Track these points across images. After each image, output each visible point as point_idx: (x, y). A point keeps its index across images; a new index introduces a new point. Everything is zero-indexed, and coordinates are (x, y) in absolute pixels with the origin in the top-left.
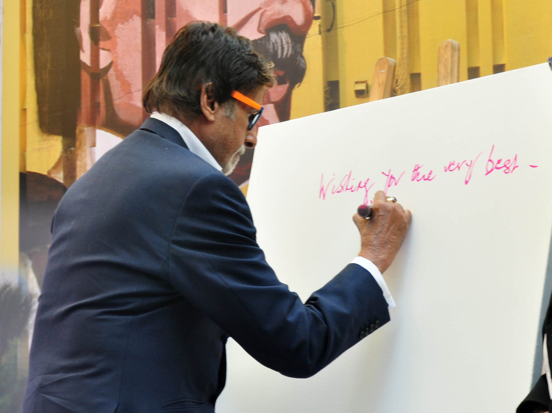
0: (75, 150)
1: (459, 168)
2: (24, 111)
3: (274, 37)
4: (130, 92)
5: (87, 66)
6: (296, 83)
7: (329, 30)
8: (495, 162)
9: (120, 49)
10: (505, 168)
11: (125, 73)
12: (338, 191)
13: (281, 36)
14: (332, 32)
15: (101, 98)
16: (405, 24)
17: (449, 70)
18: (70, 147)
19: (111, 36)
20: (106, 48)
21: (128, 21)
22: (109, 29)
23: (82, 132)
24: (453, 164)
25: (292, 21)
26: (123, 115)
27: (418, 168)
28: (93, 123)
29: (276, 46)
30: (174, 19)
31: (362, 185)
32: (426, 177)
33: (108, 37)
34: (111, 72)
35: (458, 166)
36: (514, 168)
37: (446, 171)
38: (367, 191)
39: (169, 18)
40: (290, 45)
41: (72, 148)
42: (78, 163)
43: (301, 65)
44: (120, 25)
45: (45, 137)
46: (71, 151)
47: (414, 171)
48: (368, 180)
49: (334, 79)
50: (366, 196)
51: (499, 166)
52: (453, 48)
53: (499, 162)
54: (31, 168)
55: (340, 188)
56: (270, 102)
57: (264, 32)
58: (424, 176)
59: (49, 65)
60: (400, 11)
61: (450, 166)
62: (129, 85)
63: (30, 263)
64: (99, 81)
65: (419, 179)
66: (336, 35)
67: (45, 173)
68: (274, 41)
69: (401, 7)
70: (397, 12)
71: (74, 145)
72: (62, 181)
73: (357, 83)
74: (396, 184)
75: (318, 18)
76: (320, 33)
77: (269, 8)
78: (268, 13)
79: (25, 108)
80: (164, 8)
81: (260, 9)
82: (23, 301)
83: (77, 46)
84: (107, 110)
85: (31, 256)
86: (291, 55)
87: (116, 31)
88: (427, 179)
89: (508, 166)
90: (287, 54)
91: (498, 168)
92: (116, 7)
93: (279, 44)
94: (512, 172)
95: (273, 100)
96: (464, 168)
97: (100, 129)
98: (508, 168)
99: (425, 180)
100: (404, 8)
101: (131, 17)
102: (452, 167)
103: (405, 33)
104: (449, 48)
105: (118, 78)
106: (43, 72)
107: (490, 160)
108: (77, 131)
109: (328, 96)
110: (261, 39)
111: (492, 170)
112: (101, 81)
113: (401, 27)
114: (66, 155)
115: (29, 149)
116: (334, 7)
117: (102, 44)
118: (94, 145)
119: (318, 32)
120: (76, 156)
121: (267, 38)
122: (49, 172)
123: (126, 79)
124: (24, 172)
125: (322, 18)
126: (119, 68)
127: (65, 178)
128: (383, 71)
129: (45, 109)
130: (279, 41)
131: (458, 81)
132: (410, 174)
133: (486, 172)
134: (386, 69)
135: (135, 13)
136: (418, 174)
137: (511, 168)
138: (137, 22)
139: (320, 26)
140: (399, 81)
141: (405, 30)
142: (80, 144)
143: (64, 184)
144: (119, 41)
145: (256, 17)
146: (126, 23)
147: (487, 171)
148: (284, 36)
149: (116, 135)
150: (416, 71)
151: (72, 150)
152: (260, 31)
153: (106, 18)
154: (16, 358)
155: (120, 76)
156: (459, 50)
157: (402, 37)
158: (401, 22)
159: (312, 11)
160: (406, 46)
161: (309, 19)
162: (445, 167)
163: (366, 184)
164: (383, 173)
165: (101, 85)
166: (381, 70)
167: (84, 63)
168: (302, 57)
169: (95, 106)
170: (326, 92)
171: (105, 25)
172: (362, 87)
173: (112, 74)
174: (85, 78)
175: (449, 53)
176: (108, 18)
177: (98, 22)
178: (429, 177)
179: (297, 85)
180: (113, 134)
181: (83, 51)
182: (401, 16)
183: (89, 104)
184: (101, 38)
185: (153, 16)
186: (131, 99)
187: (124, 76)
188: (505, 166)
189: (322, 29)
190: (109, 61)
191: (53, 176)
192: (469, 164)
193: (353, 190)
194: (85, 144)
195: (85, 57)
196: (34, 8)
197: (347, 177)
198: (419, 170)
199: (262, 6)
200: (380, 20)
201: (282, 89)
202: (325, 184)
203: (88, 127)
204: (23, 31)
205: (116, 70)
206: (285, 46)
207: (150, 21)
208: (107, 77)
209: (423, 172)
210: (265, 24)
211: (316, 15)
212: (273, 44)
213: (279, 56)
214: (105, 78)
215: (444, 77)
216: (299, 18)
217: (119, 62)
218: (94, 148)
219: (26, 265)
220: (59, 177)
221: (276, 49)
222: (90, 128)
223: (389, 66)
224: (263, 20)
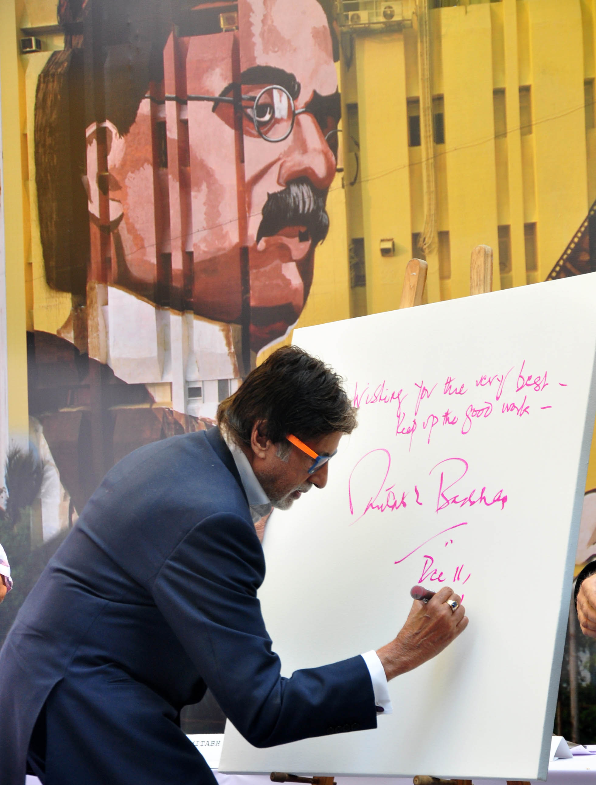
0: (86, 309)
1: (490, 383)
2: (29, 265)
3: (294, 190)
4: (143, 247)
5: (97, 218)
6: (319, 241)
7: (352, 184)
8: (526, 379)
9: (131, 200)
10: (535, 385)
11: (137, 226)
12: (372, 401)
13: (302, 189)
14: (356, 185)
15: (112, 253)
16: (432, 179)
17: (482, 277)
18: (80, 305)
19: (121, 185)
20: (116, 199)
21: (138, 169)
22: (118, 178)
23: (92, 289)
24: (485, 379)
25: (313, 172)
26: (136, 271)
27: (450, 381)
28: (104, 279)
29: (297, 199)
30: (188, 168)
31: (395, 396)
32: (458, 391)
33: (118, 187)
34: (123, 224)
35: (489, 381)
36: (544, 386)
37: (477, 385)
38: (400, 403)
39: (183, 168)
40: (312, 199)
41: (83, 307)
42: (90, 322)
43: (324, 221)
44: (130, 174)
45: (54, 293)
46: (81, 310)
47: (446, 384)
48: (401, 391)
49: (359, 236)
50: (399, 407)
51: (529, 382)
52: (486, 254)
53: (529, 378)
54: (39, 326)
55: (374, 398)
56: (291, 260)
57: (284, 184)
58: (456, 390)
59: (54, 216)
60: (427, 165)
61: (481, 380)
62: (142, 240)
63: (41, 429)
64: (109, 234)
65: (451, 392)
66: (360, 190)
67: (55, 333)
68: (295, 194)
69: (428, 160)
70: (424, 165)
71: (85, 303)
72: (72, 342)
73: (382, 241)
74: (428, 397)
75: (341, 170)
76: (343, 186)
77: (289, 159)
78: (288, 164)
79: (31, 262)
80: (177, 157)
81: (279, 159)
82: (34, 468)
83: (85, 196)
84: (119, 266)
85: (42, 422)
86: (313, 210)
87: (127, 180)
88: (459, 393)
89: (538, 383)
90: (309, 209)
91: (528, 385)
92: (126, 154)
93: (301, 198)
94: (541, 390)
95: (294, 258)
96: (495, 383)
97: (112, 285)
98: (538, 385)
99: (456, 393)
100: (431, 161)
101: (142, 166)
102: (484, 382)
103: (433, 189)
104: (482, 254)
105: (129, 231)
106: (49, 223)
107: (520, 376)
108: (88, 288)
109: (353, 255)
110: (281, 192)
111: (522, 387)
112: (111, 234)
113: (428, 181)
114: (76, 314)
115: (36, 306)
116: (357, 158)
117: (111, 194)
118: (106, 303)
119: (341, 186)
120: (87, 315)
121: (287, 191)
122: (58, 332)
123: (139, 233)
124: (31, 331)
125: (345, 170)
126: (131, 220)
127: (76, 338)
128: (415, 274)
129: (53, 264)
130: (300, 195)
131: (491, 291)
132: (442, 387)
133: (517, 389)
134: (418, 272)
135: (146, 160)
136: (450, 387)
137: (541, 386)
138: (148, 171)
139: (343, 179)
140: (426, 239)
141: (433, 184)
142: (92, 302)
143: (75, 345)
144: (130, 191)
145: (276, 168)
146: (136, 171)
147: (518, 387)
148: (306, 190)
149: (129, 293)
150: (445, 229)
151: (83, 308)
152: (279, 183)
153: (115, 165)
154: (28, 528)
155: (132, 230)
156: (492, 256)
157: (429, 193)
158: (428, 176)
159: (334, 162)
160: (433, 202)
161: (332, 171)
162: (477, 381)
163: (399, 395)
164: (416, 384)
165: (112, 238)
166: (412, 272)
167: (93, 215)
168: (325, 212)
169: (106, 262)
170: (350, 250)
171: (114, 174)
172: (388, 245)
173: (123, 227)
174: (95, 230)
175: (482, 259)
176: (117, 166)
177: (107, 170)
178: (460, 391)
179: (320, 242)
180: (126, 292)
181: (91, 202)
182: (427, 169)
183: (99, 259)
184: (110, 187)
185: (165, 165)
186: (144, 254)
187: (136, 230)
188: (535, 383)
189: (345, 182)
190: (120, 213)
191: (63, 335)
192: (500, 379)
193: (386, 400)
194: (96, 302)
195: (94, 208)
196: (36, 153)
197: (381, 386)
198: (451, 383)
199: (281, 156)
200: (405, 173)
201: (305, 246)
202: (359, 393)
203: (99, 283)
204: (26, 178)
205: (127, 223)
206: (307, 201)
207: (163, 170)
208: (118, 230)
209: (455, 385)
210: (285, 176)
211: (339, 167)
212: (294, 198)
213: (301, 211)
214: (116, 231)
215: (477, 285)
216: (320, 170)
217: (130, 214)
218: (106, 307)
219: (37, 431)
220: (70, 337)
221: (297, 203)
222: (101, 285)
223: (421, 269)
224: (283, 171)
